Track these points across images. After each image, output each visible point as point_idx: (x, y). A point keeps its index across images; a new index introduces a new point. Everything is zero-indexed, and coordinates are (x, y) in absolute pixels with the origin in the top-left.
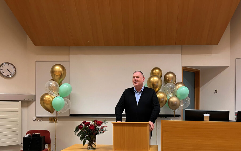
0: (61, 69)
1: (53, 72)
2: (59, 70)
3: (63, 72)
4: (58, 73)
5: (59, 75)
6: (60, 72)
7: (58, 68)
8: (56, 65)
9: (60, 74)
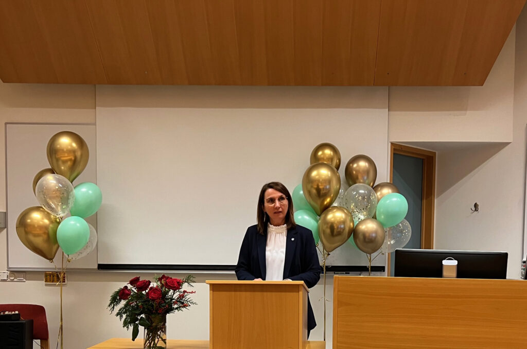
0: (74, 145)
1: (52, 151)
2: (69, 147)
3: (79, 154)
4: (66, 155)
5: (70, 160)
6: (73, 151)
7: (65, 142)
8: (60, 133)
9: (73, 158)
